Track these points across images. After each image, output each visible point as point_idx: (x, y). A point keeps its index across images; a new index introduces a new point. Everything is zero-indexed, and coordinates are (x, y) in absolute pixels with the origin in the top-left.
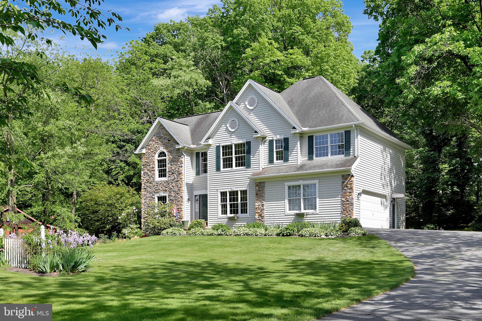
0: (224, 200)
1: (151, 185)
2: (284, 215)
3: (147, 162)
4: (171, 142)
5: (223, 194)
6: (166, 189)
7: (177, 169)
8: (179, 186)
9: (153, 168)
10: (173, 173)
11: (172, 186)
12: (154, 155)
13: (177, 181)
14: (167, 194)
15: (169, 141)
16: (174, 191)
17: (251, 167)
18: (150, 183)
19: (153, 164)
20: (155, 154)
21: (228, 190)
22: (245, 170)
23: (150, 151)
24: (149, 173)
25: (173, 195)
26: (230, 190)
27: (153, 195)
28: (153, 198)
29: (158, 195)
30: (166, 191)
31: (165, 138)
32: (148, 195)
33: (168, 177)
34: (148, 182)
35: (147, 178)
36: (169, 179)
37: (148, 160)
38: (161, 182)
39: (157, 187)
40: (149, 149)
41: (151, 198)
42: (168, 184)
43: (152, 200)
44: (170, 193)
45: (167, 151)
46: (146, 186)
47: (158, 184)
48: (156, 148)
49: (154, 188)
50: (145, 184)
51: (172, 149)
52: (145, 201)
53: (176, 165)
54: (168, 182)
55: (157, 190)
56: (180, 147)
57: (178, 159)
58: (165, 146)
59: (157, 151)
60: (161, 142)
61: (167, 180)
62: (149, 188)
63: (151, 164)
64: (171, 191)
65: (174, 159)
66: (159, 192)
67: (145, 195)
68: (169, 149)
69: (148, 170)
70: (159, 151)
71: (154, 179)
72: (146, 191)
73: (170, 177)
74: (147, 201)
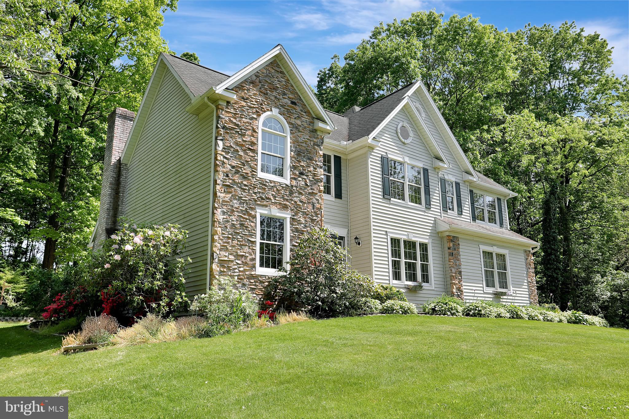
0: (396, 253)
1: (245, 183)
2: (482, 292)
3: (237, 125)
4: (298, 109)
5: (395, 242)
6: (288, 203)
7: (312, 169)
8: (317, 206)
9: (253, 144)
10: (301, 174)
11: (301, 202)
12: (255, 116)
13: (312, 194)
14: (286, 216)
15: (293, 103)
16: (304, 213)
17: (432, 209)
18: (245, 177)
19: (253, 136)
20: (259, 115)
21: (403, 237)
22: (425, 212)
23: (244, 104)
24: (241, 153)
25: (302, 220)
26: (405, 238)
27: (252, 209)
28: (250, 215)
29: (266, 212)
30: (285, 207)
31: (284, 94)
32: (236, 206)
33: (291, 178)
34: (237, 172)
35: (235, 163)
36: (294, 183)
37: (240, 121)
38: (272, 185)
39: (263, 193)
40: (243, 98)
41: (244, 214)
42: (291, 193)
43: (247, 219)
44: (296, 214)
45: (289, 123)
46: (231, 181)
47: (265, 185)
48: (261, 104)
49: (255, 193)
50: (227, 176)
51: (299, 122)
52: (225, 217)
53: (309, 159)
54: (290, 189)
55: (262, 198)
56: (328, 128)
57: (314, 148)
58: (283, 109)
59: (265, 112)
60: (276, 97)
61: (288, 182)
62: (240, 188)
63: (248, 135)
64: (297, 209)
65: (304, 145)
66: (266, 206)
67: (227, 202)
68: (293, 121)
69: (237, 144)
70: (268, 113)
71: (254, 170)
72: (230, 193)
73: (295, 179)
74: (233, 218)
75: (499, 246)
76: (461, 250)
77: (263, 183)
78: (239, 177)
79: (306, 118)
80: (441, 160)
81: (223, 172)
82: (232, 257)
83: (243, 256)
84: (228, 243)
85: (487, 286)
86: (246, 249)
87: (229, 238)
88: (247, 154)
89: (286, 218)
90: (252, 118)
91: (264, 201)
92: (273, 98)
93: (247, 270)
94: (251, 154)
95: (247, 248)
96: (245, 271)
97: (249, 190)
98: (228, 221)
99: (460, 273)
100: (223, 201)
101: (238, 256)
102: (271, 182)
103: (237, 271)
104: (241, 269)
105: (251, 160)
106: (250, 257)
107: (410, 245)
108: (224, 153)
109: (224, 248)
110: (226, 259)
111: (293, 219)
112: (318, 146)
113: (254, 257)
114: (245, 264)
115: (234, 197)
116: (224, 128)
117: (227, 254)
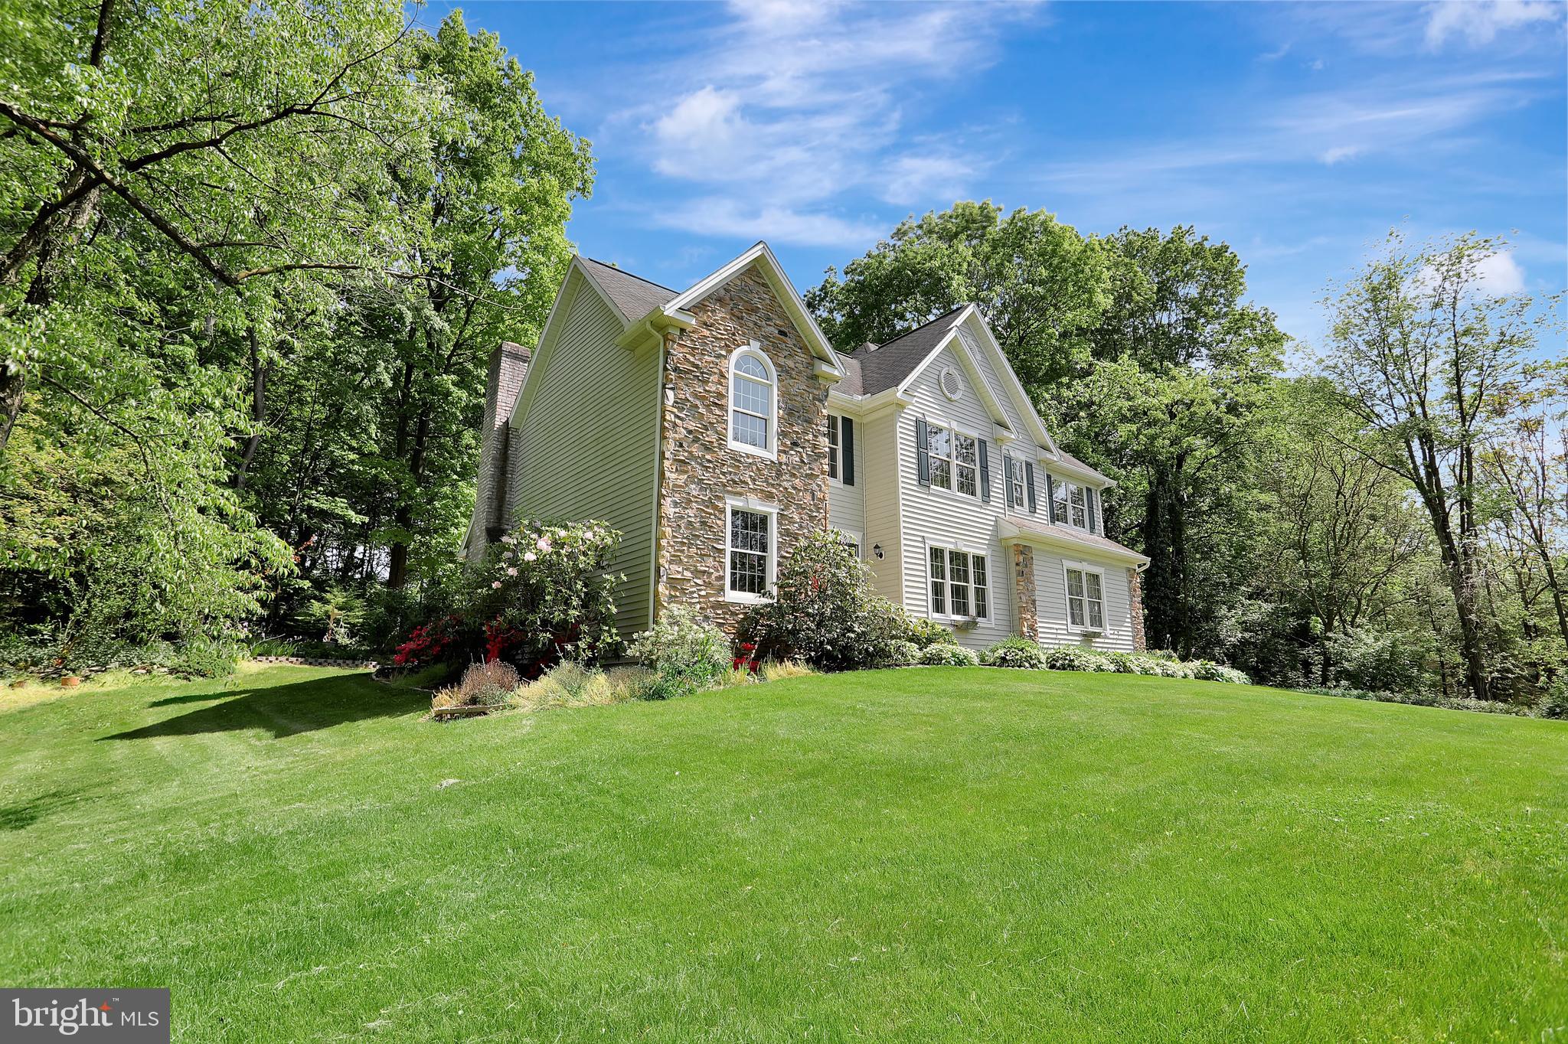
0: (938, 572)
1: (708, 457)
2: (1066, 632)
3: (697, 367)
4: (790, 342)
5: (937, 554)
6: (774, 491)
7: (810, 437)
8: (819, 495)
10: (795, 444)
11: (795, 488)
12: (723, 353)
13: (811, 476)
14: (772, 510)
15: (782, 333)
16: (799, 506)
17: (991, 503)
18: (707, 449)
19: (720, 384)
20: (730, 352)
21: (948, 546)
22: (981, 507)
23: (707, 333)
24: (702, 410)
25: (797, 518)
26: (952, 547)
27: (719, 498)
28: (715, 507)
29: (740, 504)
30: (770, 496)
31: (769, 319)
32: (695, 493)
33: (779, 451)
34: (696, 440)
35: (692, 425)
36: (784, 458)
37: (700, 360)
38: (750, 461)
39: (735, 474)
40: (705, 324)
41: (707, 507)
42: (779, 474)
43: (711, 514)
44: (787, 508)
45: (776, 364)
46: (686, 454)
47: (739, 461)
48: (734, 334)
49: (724, 474)
50: (681, 445)
51: (791, 364)
52: (677, 510)
53: (806, 421)
54: (777, 468)
55: (735, 482)
56: (836, 373)
57: (814, 405)
58: (766, 342)
59: (739, 346)
60: (756, 324)
61: (774, 458)
62: (701, 464)
63: (713, 382)
64: (788, 500)
65: (798, 399)
66: (741, 494)
67: (681, 486)
68: (781, 361)
69: (695, 395)
70: (744, 348)
71: (722, 438)
72: (687, 472)
73: (785, 452)
74: (691, 513)
75: (1091, 562)
76: (1034, 567)
77: (736, 457)
78: (698, 448)
79: (801, 357)
80: (1007, 428)
81: (675, 440)
82: (688, 574)
83: (705, 572)
84: (682, 551)
85: (1073, 623)
86: (710, 561)
87: (683, 543)
88: (711, 412)
89: (771, 513)
90: (719, 356)
91: (736, 486)
92: (751, 325)
93: (712, 595)
94: (718, 412)
95: (711, 559)
96: (707, 596)
97: (714, 469)
98: (682, 518)
99: (1034, 601)
100: (675, 485)
101: (697, 573)
102: (748, 456)
103: (695, 595)
104: (703, 593)
105: (718, 422)
106: (716, 574)
107: (958, 558)
108: (675, 410)
109: (675, 560)
110: (679, 576)
111: (781, 516)
112: (820, 401)
113: (721, 573)
114: (708, 584)
115: (691, 479)
116: (675, 370)
117: (680, 569)
